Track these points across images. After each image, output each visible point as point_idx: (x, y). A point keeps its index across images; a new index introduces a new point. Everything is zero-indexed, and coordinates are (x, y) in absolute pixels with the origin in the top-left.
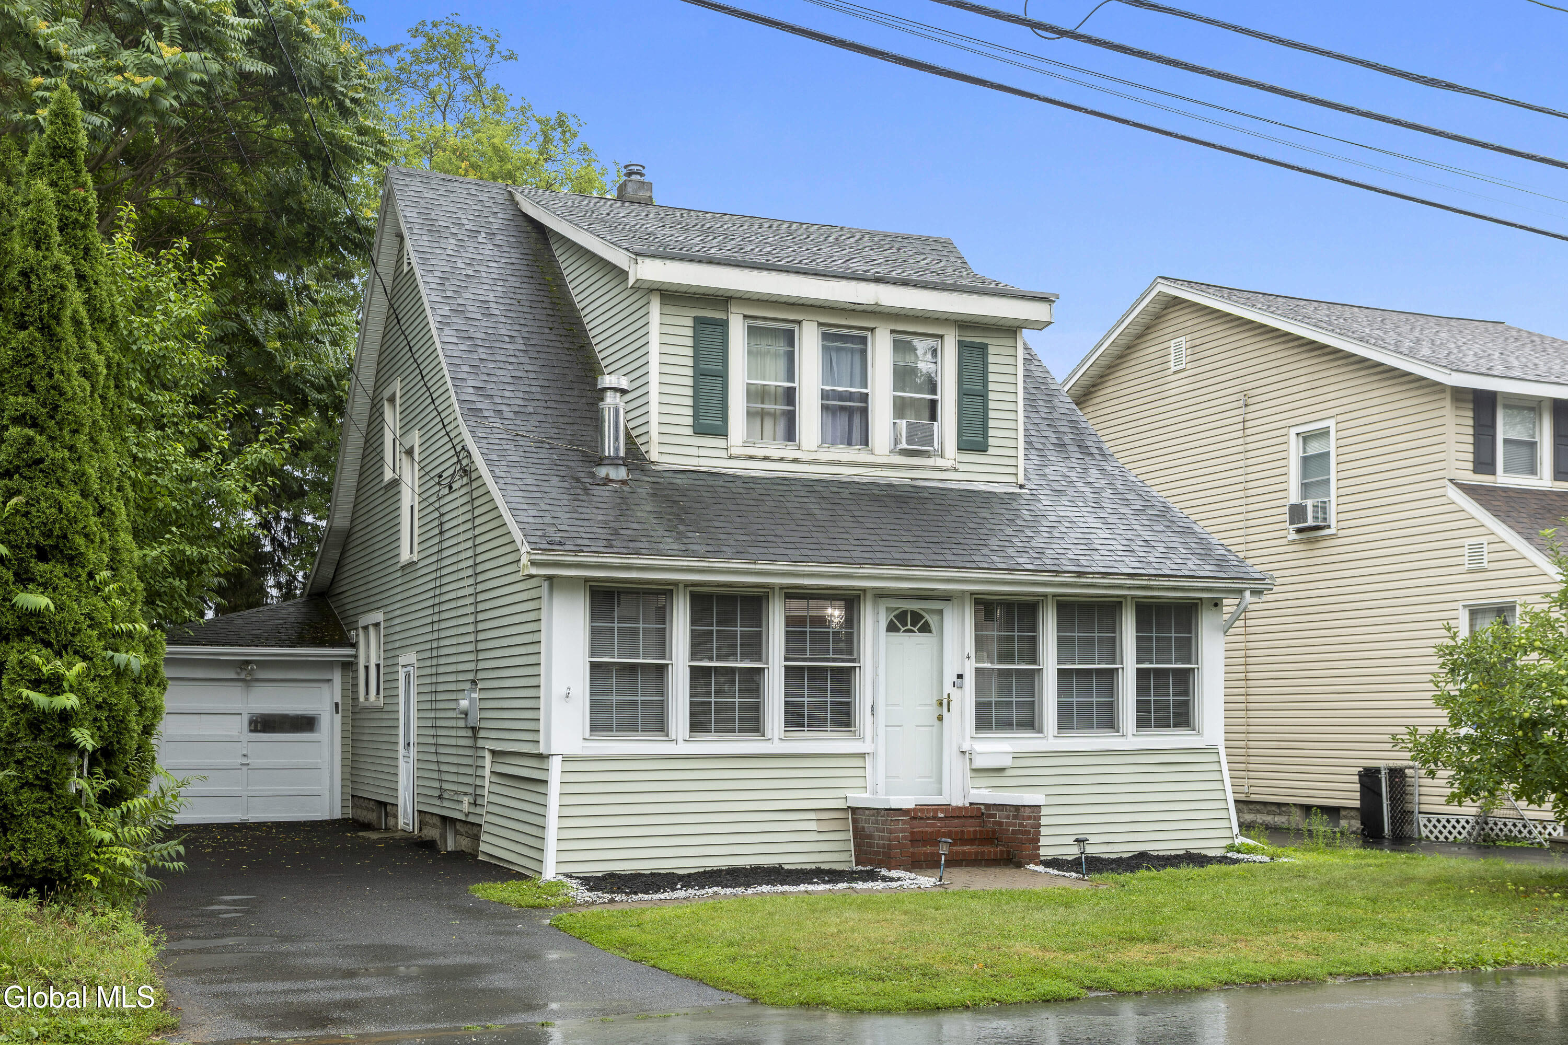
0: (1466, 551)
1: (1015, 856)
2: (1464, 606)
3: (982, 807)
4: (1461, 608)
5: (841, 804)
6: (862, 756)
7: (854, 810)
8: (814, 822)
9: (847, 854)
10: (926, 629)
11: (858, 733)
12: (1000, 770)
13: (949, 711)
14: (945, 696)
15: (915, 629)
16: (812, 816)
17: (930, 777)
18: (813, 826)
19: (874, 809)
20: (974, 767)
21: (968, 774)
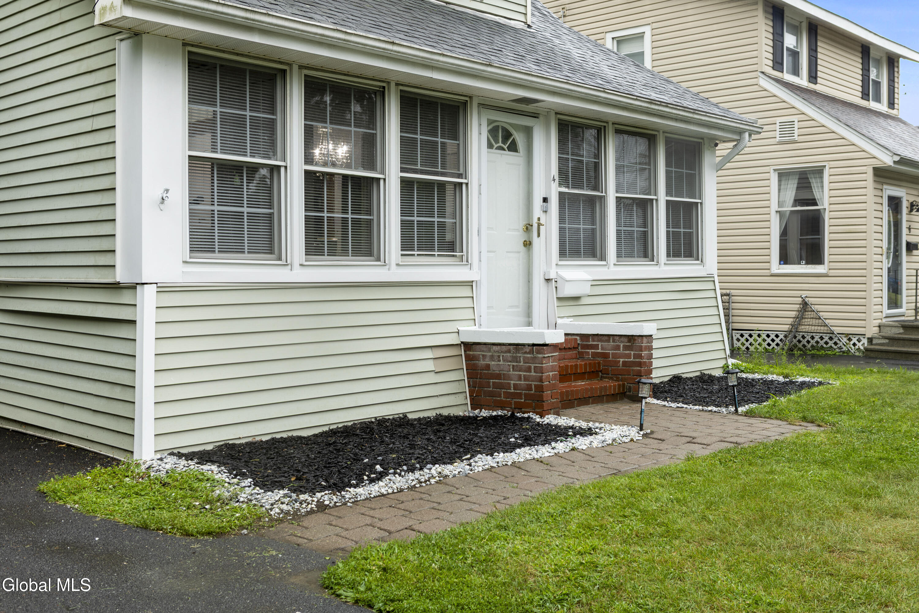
0: (777, 127)
1: (630, 389)
2: (775, 170)
3: (578, 338)
4: (772, 171)
5: (453, 339)
6: (470, 284)
7: (468, 346)
8: (431, 362)
9: (462, 396)
10: (513, 148)
11: (465, 258)
12: (577, 298)
13: (539, 235)
14: (535, 221)
15: (505, 147)
16: (429, 354)
17: (517, 307)
18: (430, 366)
19: (510, 345)
20: (558, 296)
21: (556, 303)
